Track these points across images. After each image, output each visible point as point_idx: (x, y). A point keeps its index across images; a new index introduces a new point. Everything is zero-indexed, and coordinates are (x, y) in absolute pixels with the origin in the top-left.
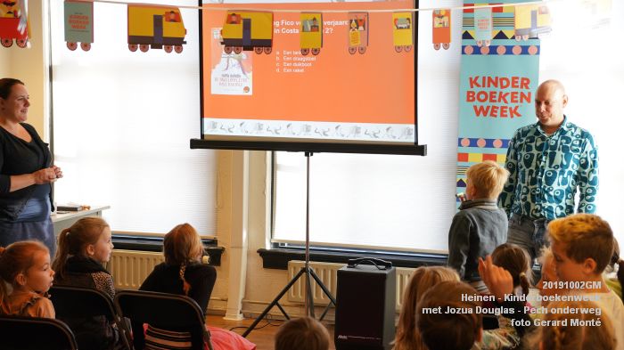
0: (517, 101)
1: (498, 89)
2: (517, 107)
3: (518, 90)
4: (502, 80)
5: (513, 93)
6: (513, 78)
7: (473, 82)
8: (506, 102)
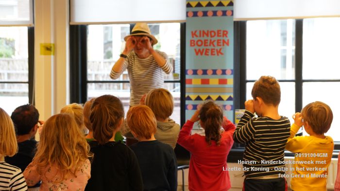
0: (220, 45)
1: (209, 38)
2: (220, 49)
3: (221, 38)
4: (211, 32)
5: (218, 40)
6: (218, 31)
7: (194, 34)
8: (214, 46)
